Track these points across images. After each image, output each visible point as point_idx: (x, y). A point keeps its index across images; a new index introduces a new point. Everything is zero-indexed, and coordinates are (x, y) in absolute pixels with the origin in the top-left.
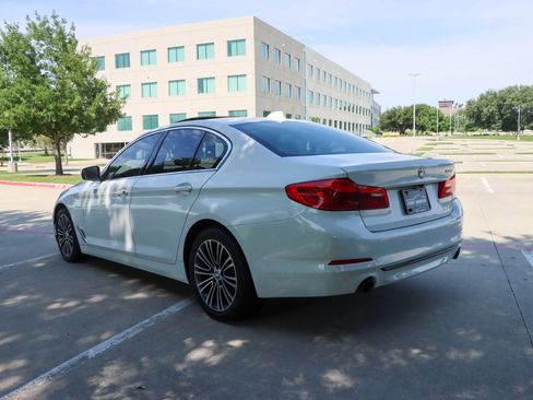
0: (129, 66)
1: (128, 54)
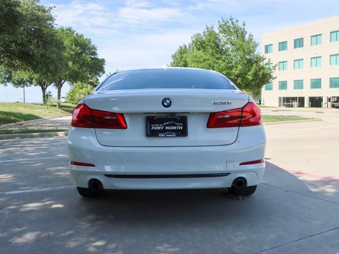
0: (303, 46)
1: (303, 38)
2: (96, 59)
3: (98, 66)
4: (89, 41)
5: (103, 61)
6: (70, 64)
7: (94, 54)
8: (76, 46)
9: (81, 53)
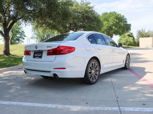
2: (126, 24)
3: (127, 28)
4: (123, 16)
5: (130, 25)
6: (114, 27)
7: (126, 22)
8: (117, 19)
9: (119, 22)
